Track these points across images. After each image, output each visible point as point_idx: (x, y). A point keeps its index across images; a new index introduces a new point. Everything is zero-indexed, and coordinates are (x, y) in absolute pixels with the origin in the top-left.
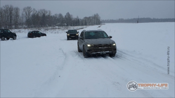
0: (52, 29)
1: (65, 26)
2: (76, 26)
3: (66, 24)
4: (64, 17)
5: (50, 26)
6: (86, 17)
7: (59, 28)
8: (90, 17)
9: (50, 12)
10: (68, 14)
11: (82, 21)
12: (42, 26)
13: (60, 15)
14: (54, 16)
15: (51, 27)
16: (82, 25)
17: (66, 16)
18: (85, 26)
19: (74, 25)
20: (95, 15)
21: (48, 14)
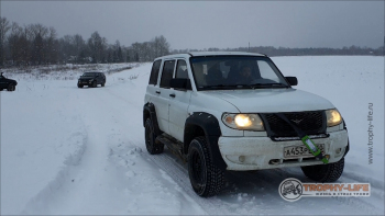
0: (58, 70)
1: (88, 62)
2: (114, 62)
3: (90, 59)
4: (86, 42)
5: (54, 62)
6: (136, 45)
7: (74, 68)
8: (145, 44)
9: (52, 31)
10: (96, 36)
11: (128, 51)
12: (34, 64)
13: (78, 38)
14: (62, 41)
15: (54, 66)
16: (129, 60)
17: (90, 41)
18: (135, 64)
19: (110, 62)
20: (157, 40)
21: (48, 35)
